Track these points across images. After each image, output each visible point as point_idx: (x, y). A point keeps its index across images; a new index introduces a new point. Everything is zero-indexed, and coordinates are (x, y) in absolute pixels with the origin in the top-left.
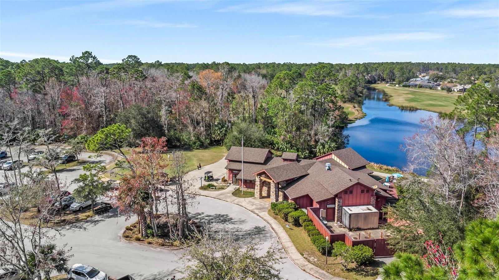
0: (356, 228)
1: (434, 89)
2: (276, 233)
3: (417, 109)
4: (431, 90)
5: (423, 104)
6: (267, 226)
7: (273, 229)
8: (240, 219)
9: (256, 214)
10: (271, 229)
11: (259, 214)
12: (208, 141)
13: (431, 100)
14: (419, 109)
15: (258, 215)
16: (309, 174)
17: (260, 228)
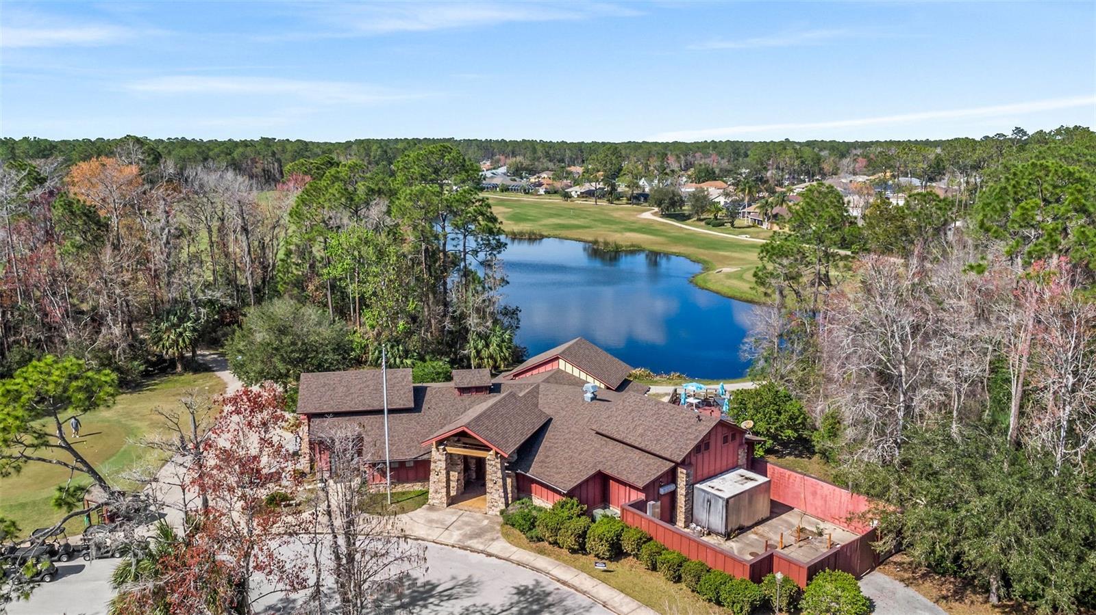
0: (737, 529)
1: (532, 194)
2: (584, 593)
3: (542, 237)
4: (528, 196)
5: (545, 225)
6: (540, 580)
7: (564, 583)
8: (454, 578)
9: (482, 552)
10: (559, 585)
11: (489, 550)
12: (138, 366)
13: (551, 216)
14: (546, 237)
15: (489, 555)
16: (551, 419)
17: (532, 591)
